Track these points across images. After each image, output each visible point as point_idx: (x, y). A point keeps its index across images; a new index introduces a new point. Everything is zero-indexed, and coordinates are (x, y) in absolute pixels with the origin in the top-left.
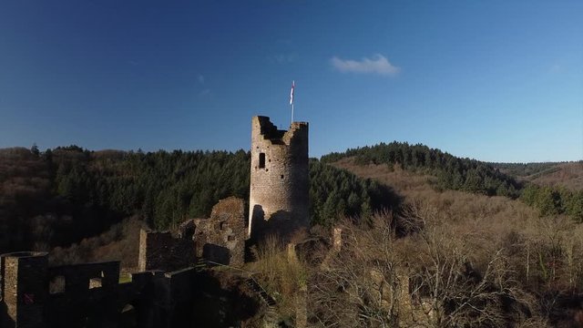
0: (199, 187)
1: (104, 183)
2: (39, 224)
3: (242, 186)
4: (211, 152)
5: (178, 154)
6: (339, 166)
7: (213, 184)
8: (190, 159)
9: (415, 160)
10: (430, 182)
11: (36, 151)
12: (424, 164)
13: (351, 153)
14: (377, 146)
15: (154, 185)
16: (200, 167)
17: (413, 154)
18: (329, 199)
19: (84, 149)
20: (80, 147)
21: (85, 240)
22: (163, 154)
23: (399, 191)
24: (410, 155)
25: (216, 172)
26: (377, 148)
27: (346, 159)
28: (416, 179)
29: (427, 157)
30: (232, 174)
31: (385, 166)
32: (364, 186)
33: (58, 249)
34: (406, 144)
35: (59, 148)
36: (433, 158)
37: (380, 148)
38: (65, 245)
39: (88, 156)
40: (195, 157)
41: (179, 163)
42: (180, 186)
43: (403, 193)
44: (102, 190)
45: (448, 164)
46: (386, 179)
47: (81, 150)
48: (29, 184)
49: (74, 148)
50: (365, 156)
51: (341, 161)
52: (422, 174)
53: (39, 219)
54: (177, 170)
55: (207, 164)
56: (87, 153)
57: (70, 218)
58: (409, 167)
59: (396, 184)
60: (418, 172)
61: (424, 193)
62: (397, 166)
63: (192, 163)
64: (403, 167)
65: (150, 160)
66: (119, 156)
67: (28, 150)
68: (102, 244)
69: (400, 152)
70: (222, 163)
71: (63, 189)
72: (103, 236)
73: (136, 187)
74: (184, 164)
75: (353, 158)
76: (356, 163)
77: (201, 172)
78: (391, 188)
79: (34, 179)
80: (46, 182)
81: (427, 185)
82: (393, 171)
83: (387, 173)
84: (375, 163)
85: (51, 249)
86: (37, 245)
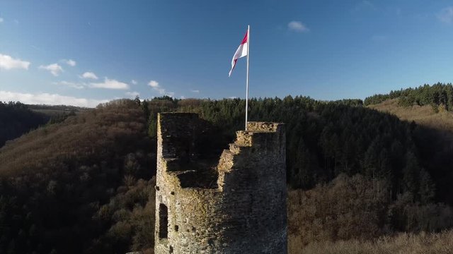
2: (130, 160)
6: (381, 108)
11: (138, 102)
13: (394, 95)
14: (420, 88)
20: (170, 97)
26: (421, 90)
27: (390, 100)
31: (429, 107)
35: (155, 98)
37: (424, 90)
39: (176, 104)
48: (128, 127)
49: (166, 98)
50: (409, 98)
51: (384, 102)
53: (130, 156)
62: (441, 107)
64: (447, 109)
66: (198, 103)
67: (132, 101)
69: (445, 93)
71: (152, 130)
75: (397, 99)
76: (401, 103)
79: (132, 124)
80: (140, 125)
82: (437, 112)
83: (431, 114)
84: (419, 104)
85: (137, 181)
86: (126, 178)
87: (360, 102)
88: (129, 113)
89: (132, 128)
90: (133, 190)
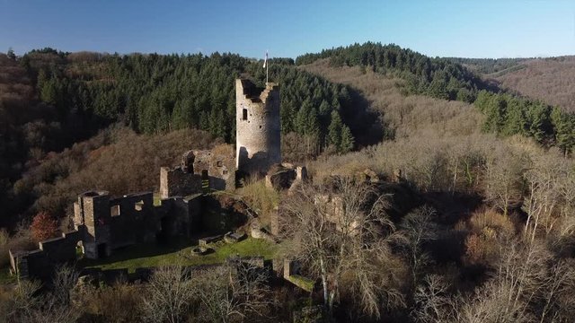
0: (179, 96)
1: (85, 88)
2: (31, 131)
3: (221, 96)
4: (186, 55)
5: (154, 57)
6: (312, 69)
7: (192, 93)
8: (166, 63)
9: (386, 61)
10: (398, 85)
11: (13, 57)
12: (394, 66)
13: (326, 54)
14: (351, 47)
15: (135, 90)
16: (178, 71)
17: (385, 55)
18: (302, 108)
19: (58, 51)
20: (54, 49)
21: (75, 144)
22: (140, 57)
23: (369, 95)
24: (382, 57)
25: (194, 80)
26: (351, 49)
27: (321, 60)
28: (385, 82)
29: (398, 58)
30: (210, 83)
31: (357, 68)
32: (335, 92)
33: (52, 154)
34: (380, 45)
35: (34, 51)
36: (404, 60)
37: (354, 49)
38: (59, 150)
39: (64, 59)
40: (171, 61)
41: (156, 68)
42: (159, 93)
43: (372, 97)
44: (84, 96)
45: (417, 65)
46: (358, 83)
47: (55, 52)
48: (12, 90)
49: (49, 51)
50: (338, 57)
51: (315, 63)
52: (392, 77)
53: (29, 126)
54: (154, 75)
55: (183, 69)
56: (62, 55)
57: (58, 124)
58: (381, 69)
59: (366, 88)
60: (388, 74)
61: (390, 97)
62: (369, 68)
63: (169, 67)
64: (374, 70)
65: (127, 64)
66: (95, 59)
67: (5, 55)
68: (93, 148)
69: (373, 53)
70: (198, 68)
71: (46, 95)
72: (92, 140)
73: (117, 92)
74: (161, 69)
75: (328, 59)
76: (330, 65)
77: (179, 78)
78: (361, 91)
79: (17, 86)
80: (28, 88)
81: (394, 88)
82: (365, 73)
83: (359, 75)
84: (348, 65)
85: (46, 153)
86: (32, 151)
87: (291, 61)
88: (7, 71)
89: (19, 92)
90: (46, 164)
